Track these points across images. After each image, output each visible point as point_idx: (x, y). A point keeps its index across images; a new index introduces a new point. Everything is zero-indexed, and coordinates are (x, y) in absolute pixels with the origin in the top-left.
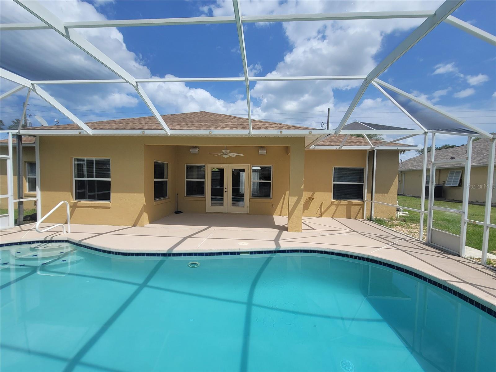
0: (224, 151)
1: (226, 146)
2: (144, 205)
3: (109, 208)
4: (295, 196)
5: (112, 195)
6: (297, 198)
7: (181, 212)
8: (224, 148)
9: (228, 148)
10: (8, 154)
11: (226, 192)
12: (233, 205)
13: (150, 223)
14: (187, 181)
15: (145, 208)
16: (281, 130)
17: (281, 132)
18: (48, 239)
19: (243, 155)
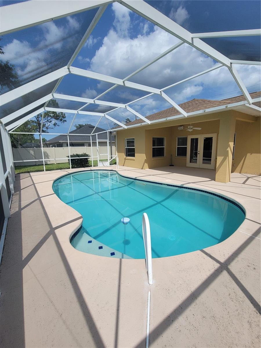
0: (189, 127)
1: (191, 123)
2: (145, 159)
3: (134, 160)
4: (222, 156)
5: (136, 154)
6: (223, 157)
7: (173, 166)
8: (189, 125)
9: (192, 125)
10: (107, 139)
11: (199, 154)
12: (203, 163)
13: (149, 168)
14: (177, 147)
15: (146, 161)
16: (205, 110)
17: (204, 111)
18: (112, 170)
19: (200, 129)
